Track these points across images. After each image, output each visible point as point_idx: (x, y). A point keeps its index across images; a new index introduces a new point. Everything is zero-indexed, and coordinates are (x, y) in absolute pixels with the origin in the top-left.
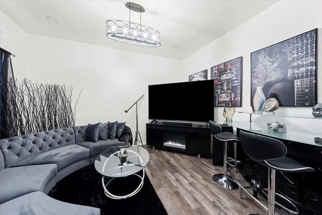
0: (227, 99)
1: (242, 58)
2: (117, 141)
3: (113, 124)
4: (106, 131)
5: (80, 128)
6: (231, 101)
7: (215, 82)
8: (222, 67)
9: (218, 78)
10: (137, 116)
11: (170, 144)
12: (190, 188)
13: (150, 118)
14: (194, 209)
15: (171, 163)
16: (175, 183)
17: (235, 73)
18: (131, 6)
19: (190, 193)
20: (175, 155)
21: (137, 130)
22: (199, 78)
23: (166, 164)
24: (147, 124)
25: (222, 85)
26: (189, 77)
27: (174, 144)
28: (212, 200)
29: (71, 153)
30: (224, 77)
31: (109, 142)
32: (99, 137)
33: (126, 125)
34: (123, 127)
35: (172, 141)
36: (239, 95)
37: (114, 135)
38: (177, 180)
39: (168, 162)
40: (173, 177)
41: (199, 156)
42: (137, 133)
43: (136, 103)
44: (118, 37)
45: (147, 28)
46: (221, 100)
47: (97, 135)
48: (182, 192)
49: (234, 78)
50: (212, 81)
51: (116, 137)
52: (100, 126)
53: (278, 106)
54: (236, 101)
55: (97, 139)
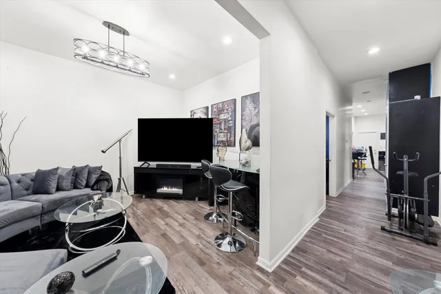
0: (224, 139)
1: (235, 100)
2: (88, 191)
3: (82, 168)
4: (70, 178)
5: (20, 176)
6: (227, 141)
7: (214, 120)
8: (220, 105)
9: (217, 117)
10: (120, 158)
11: (165, 190)
12: (178, 228)
13: (139, 160)
14: (178, 243)
15: (164, 210)
16: (163, 227)
17: (230, 114)
18: (111, 26)
19: (178, 232)
20: (171, 201)
21: (121, 176)
22: (200, 115)
23: (157, 212)
24: (135, 168)
25: (220, 124)
26: (191, 112)
27: (170, 189)
28: (198, 234)
29: (8, 210)
30: (222, 117)
31: (75, 193)
32: (57, 187)
33: (103, 169)
34: (99, 172)
35: (167, 186)
36: (233, 136)
37: (84, 183)
38: (167, 224)
39: (160, 209)
40: (163, 223)
41: (197, 199)
42: (120, 179)
43: (120, 141)
44: (91, 60)
45: (132, 56)
46: (220, 139)
47: (54, 185)
48: (170, 233)
49: (230, 119)
50: (212, 119)
51: (87, 186)
52: (59, 171)
53: (251, 146)
54: (231, 141)
55: (54, 190)
